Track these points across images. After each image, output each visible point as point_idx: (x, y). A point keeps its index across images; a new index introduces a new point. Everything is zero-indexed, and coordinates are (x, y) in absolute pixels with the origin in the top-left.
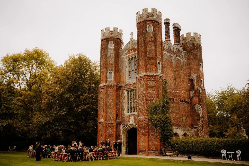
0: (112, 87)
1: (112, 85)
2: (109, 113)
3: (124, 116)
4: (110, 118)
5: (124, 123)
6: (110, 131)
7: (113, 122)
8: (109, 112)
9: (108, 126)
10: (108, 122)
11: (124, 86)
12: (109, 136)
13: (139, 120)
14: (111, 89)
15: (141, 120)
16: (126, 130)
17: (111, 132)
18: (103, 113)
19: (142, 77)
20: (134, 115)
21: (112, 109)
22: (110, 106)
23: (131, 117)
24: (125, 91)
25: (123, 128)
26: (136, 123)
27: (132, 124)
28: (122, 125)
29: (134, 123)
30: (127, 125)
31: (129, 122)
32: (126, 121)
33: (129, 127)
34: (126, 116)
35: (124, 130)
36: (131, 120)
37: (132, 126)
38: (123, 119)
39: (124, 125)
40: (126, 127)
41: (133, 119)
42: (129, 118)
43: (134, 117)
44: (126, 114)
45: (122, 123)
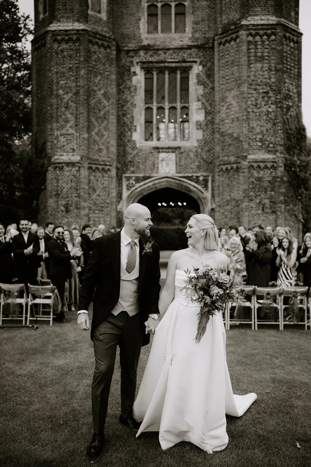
0: (106, 44)
1: (105, 37)
2: (97, 134)
3: (134, 148)
4: (100, 150)
5: (133, 172)
6: (99, 196)
7: (110, 166)
8: (97, 128)
9: (95, 176)
10: (96, 164)
11: (133, 50)
12: (97, 212)
13: (248, 165)
14: (102, 50)
15: (232, 165)
16: (139, 195)
17: (102, 199)
18: (71, 131)
19: (265, 27)
20: (179, 148)
21: (105, 122)
22: (100, 111)
23: (162, 155)
24: (137, 69)
25: (129, 187)
26: (190, 175)
27: (170, 175)
28: (126, 177)
29: (180, 173)
30: (145, 178)
31: (156, 169)
32: (141, 167)
33: (154, 184)
34: (141, 150)
35: (133, 194)
36: (164, 164)
37: (166, 183)
38: (127, 158)
39: (134, 178)
40: (145, 184)
41: (174, 162)
42: (158, 158)
43: (176, 157)
44: (141, 145)
45: (125, 173)
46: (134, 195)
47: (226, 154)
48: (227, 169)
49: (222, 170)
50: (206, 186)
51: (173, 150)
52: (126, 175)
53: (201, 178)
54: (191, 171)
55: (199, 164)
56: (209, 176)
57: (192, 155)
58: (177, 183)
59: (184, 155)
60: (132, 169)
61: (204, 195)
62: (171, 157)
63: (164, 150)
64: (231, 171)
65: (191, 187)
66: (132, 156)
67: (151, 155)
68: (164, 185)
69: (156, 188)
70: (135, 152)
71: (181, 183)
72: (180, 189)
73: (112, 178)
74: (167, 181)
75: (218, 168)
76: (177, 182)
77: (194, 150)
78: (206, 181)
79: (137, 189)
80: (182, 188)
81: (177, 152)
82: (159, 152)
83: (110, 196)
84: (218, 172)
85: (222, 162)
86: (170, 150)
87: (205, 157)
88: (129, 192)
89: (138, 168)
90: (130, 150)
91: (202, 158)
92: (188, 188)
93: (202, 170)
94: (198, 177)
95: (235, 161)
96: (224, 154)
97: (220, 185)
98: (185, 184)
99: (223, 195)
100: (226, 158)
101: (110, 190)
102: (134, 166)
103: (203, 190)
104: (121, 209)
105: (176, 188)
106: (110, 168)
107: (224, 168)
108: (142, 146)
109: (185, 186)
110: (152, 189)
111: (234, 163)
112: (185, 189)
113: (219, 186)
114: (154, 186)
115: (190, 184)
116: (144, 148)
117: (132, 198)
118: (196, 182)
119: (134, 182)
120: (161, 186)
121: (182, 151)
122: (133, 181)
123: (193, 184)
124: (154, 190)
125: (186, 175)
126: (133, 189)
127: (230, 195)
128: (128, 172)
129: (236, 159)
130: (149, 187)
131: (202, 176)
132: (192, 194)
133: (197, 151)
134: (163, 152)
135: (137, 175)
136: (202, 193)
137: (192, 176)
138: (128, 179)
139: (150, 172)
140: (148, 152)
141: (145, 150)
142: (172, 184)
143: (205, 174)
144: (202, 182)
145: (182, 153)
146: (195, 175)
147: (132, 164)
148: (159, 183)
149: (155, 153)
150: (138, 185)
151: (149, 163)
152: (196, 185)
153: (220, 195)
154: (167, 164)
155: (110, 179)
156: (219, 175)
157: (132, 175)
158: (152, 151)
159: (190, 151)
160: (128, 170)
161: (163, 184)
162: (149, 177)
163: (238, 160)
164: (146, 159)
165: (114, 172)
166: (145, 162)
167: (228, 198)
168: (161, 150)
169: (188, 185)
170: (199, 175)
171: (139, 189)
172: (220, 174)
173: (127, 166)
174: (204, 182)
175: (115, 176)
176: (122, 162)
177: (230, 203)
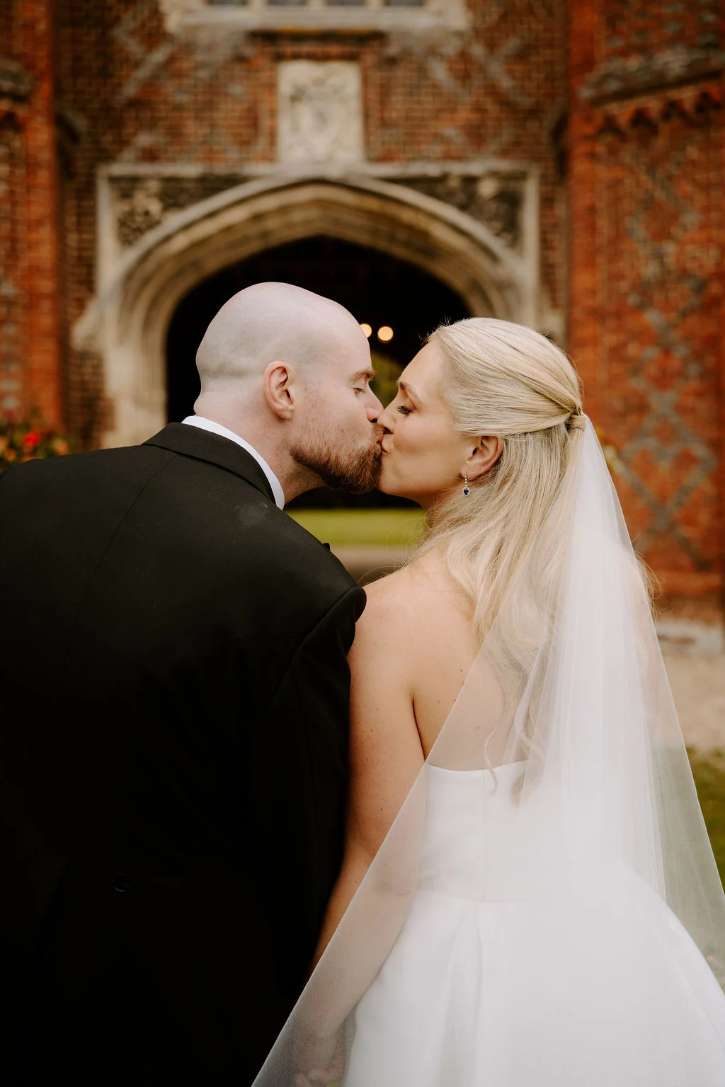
3: (154, 34)
5: (150, 156)
7: (17, 97)
15: (674, 94)
16: (179, 274)
20: (374, 38)
23: (294, 74)
25: (129, 230)
26: (433, 170)
27: (334, 172)
28: (114, 180)
29: (386, 158)
30: (211, 185)
31: (262, 144)
32: (193, 129)
33: (257, 218)
34: (188, 48)
35: (150, 265)
36: (305, 114)
37: (313, 213)
38: (120, 85)
39: (154, 186)
40: (211, 215)
41: (354, 106)
42: (272, 86)
43: (365, 81)
44: (191, 20)
45: (108, 157)
46: (159, 267)
47: (635, 39)
48: (640, 118)
49: (610, 125)
50: (510, 227)
51: (348, 49)
52: (119, 169)
53: (487, 188)
54: (438, 149)
55: (474, 117)
56: (521, 177)
57: (440, 72)
58: (371, 214)
59: (400, 73)
60: (144, 139)
61: (501, 272)
62: (335, 81)
63: (305, 48)
64: (665, 128)
65: (440, 233)
66: (142, 73)
67: (238, 69)
68: (306, 222)
69: (265, 235)
70: (159, 56)
71: (393, 210)
72: (382, 244)
73: (31, 166)
74: (320, 203)
75: (589, 119)
76: (372, 204)
77: (452, 48)
78: (510, 201)
79: (167, 239)
80: (392, 239)
81: (370, 58)
82: (280, 58)
83: (24, 264)
84: (587, 138)
85: (613, 86)
86: (334, 49)
87: (505, 83)
88: (133, 254)
89: (175, 133)
90: (134, 47)
91: (492, 90)
92: (425, 235)
93: (493, 146)
94: (470, 181)
95: (690, 66)
96: (619, 43)
97: (601, 205)
98: (407, 216)
99: (615, 257)
100: (634, 63)
101: (21, 228)
102: (152, 124)
103: (497, 245)
104: (91, 338)
105: (363, 238)
106: (21, 111)
107: (622, 112)
108: (195, 28)
109: (411, 228)
110: (246, 240)
111: (682, 82)
112: (407, 244)
113: (592, 210)
114: (254, 229)
115: (434, 217)
116: (203, 37)
117: (146, 282)
118: (463, 208)
119: (155, 207)
120: (290, 226)
121: (393, 50)
122: (149, 196)
123: (449, 212)
124: (255, 247)
125: (416, 169)
126: (151, 238)
127: (660, 257)
128: (128, 154)
129: (698, 55)
130: (228, 229)
131: (494, 174)
132: (442, 270)
133: (464, 56)
134: (296, 57)
135: (169, 170)
136: (493, 257)
137: (443, 178)
138: (127, 187)
139: (233, 154)
140: (223, 53)
141: (210, 47)
142: (348, 218)
143: (505, 165)
144: (493, 207)
145: (392, 61)
146: (457, 169)
147: (146, 115)
148: (284, 210)
149: (262, 62)
150: (174, 220)
151: (229, 111)
152: (465, 221)
153: (600, 260)
154: (322, 118)
155: (20, 172)
156: (592, 156)
157: (144, 169)
158: (249, 51)
159: (432, 51)
160: (123, 143)
161: (298, 216)
162: (233, 181)
163: (708, 59)
164: (213, 92)
165: (41, 136)
166: (210, 106)
167: (650, 270)
168: (289, 49)
169: (423, 222)
170: (475, 168)
171: (180, 242)
172: (600, 149)
173: (117, 124)
174: (504, 208)
175: (46, 156)
176: (95, 105)
177: (658, 297)
